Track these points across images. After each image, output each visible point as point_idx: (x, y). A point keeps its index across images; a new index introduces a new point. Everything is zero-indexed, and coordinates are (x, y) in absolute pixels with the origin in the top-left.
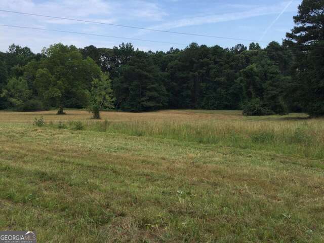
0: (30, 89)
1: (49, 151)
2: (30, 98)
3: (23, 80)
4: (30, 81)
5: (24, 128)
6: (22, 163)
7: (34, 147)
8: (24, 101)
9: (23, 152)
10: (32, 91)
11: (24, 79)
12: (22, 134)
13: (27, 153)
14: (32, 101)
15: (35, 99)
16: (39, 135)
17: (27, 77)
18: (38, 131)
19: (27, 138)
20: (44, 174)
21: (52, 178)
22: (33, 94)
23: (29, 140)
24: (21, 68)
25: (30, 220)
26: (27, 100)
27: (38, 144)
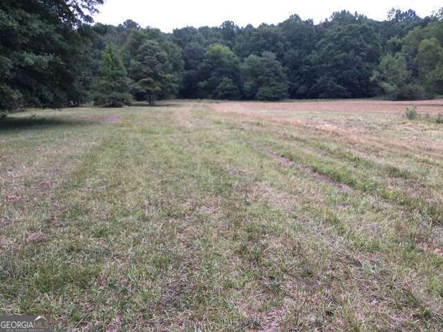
0: (408, 70)
1: (412, 148)
2: (408, 82)
3: (400, 57)
4: (410, 57)
5: (389, 120)
6: (375, 157)
7: (395, 142)
8: (399, 86)
9: (381, 146)
10: (411, 71)
11: (402, 55)
12: (386, 127)
13: (384, 148)
14: (410, 86)
15: (414, 83)
16: (406, 129)
17: (406, 52)
18: (406, 124)
19: (389, 131)
20: (395, 170)
21: (404, 176)
22: (413, 75)
23: (392, 134)
24: (399, 40)
25: (365, 205)
26: (403, 85)
27: (401, 140)
